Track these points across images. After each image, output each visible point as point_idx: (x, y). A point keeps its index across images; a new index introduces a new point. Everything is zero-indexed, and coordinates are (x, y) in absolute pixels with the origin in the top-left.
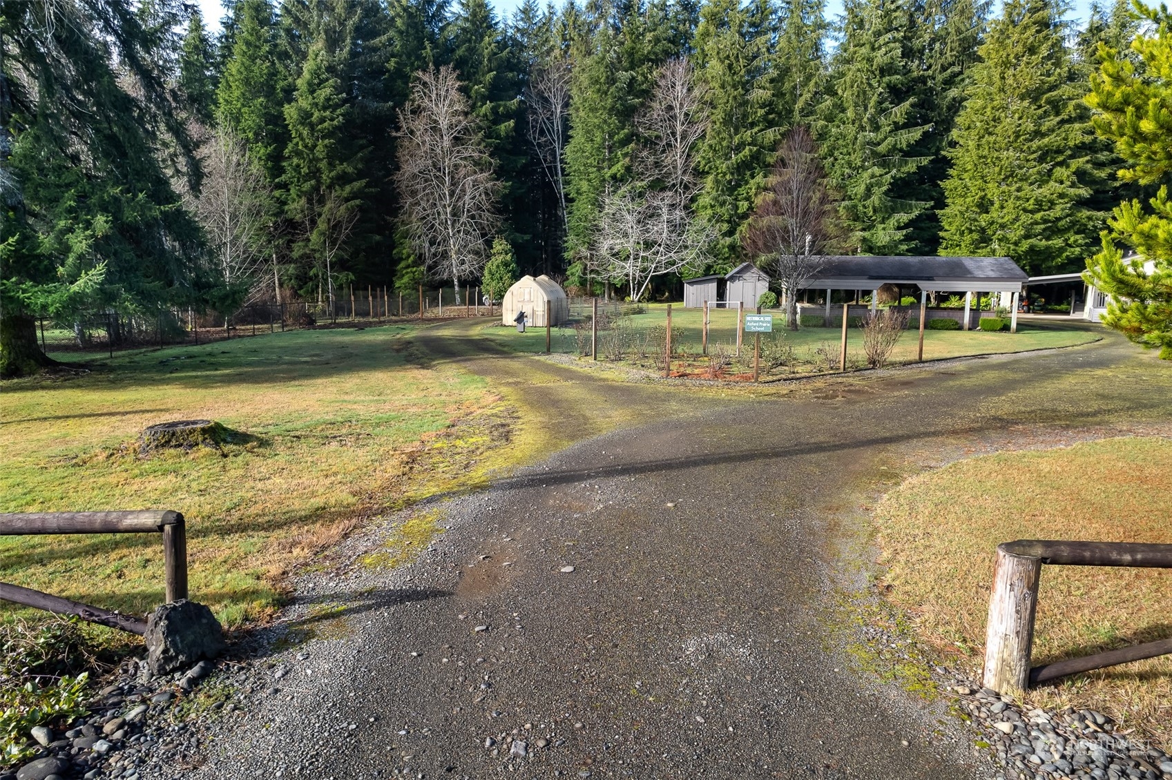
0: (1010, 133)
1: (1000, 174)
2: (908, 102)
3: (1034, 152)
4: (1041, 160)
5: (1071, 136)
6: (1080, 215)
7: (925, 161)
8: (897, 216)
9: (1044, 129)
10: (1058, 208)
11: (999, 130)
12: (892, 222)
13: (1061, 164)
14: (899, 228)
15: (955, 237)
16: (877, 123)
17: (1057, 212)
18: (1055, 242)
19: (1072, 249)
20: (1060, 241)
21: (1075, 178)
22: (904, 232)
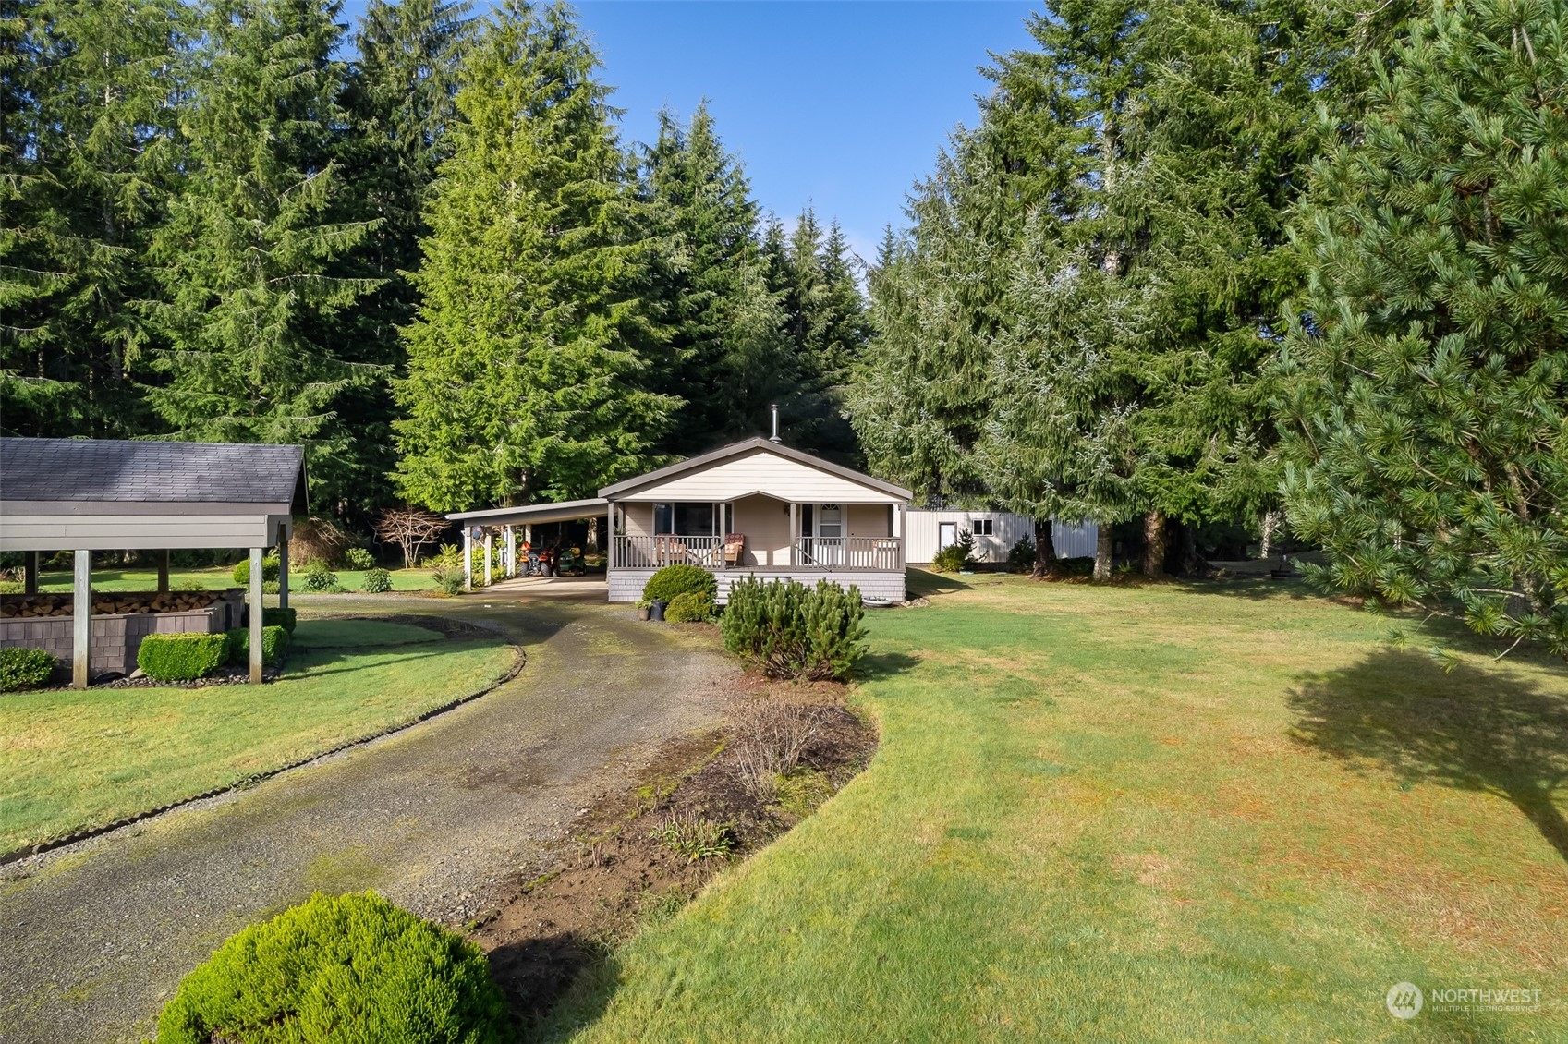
0: (504, 242)
1: (491, 314)
2: (328, 169)
3: (546, 282)
4: (559, 295)
5: (609, 263)
6: (631, 398)
7: (371, 286)
8: (311, 387)
9: (563, 244)
10: (592, 382)
11: (487, 237)
12: (301, 400)
13: (598, 308)
14: (317, 411)
15: (419, 432)
16: (276, 205)
17: (591, 391)
18: (593, 443)
19: (625, 459)
20: (601, 441)
21: (615, 332)
22: (321, 418)
